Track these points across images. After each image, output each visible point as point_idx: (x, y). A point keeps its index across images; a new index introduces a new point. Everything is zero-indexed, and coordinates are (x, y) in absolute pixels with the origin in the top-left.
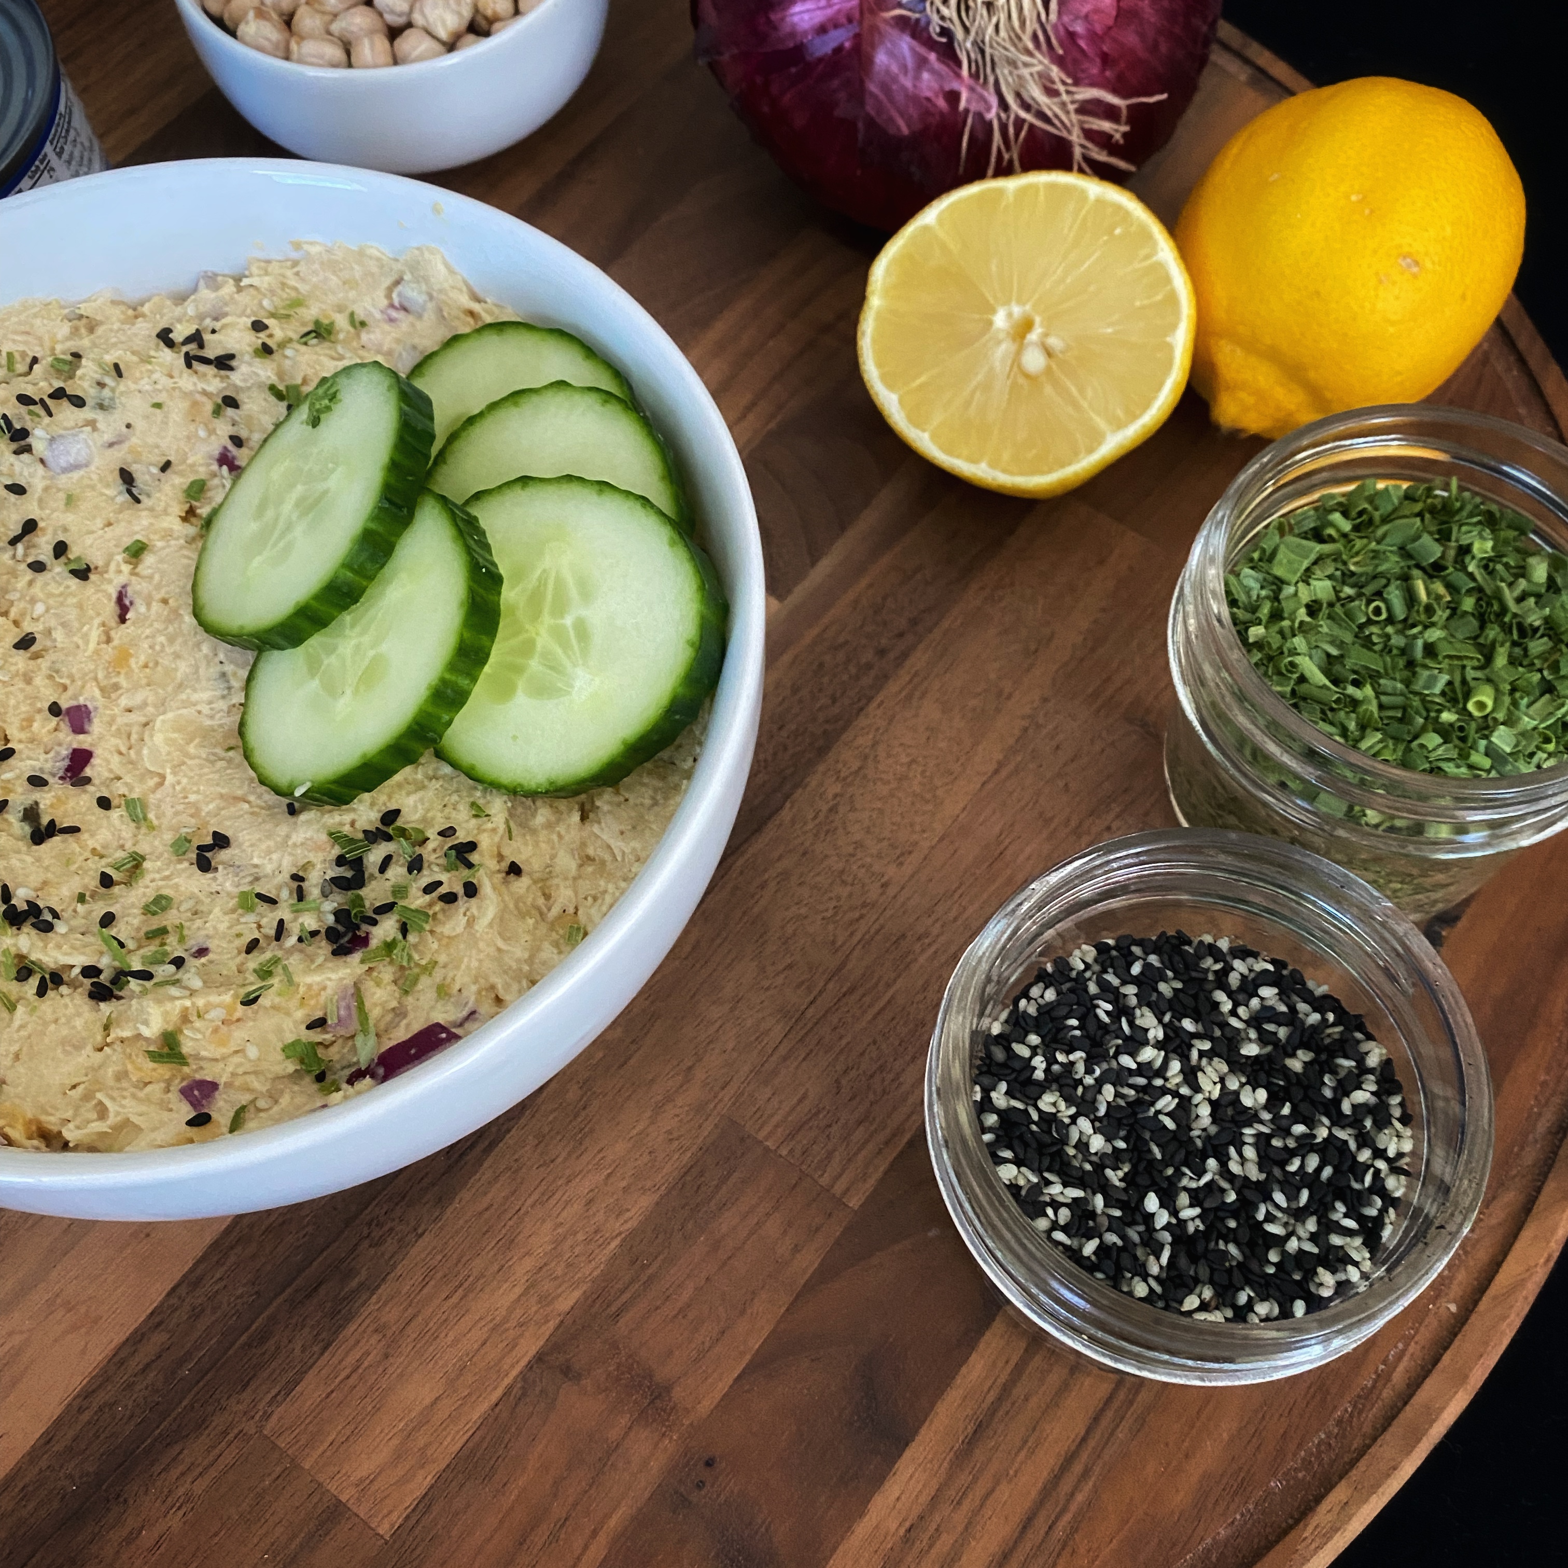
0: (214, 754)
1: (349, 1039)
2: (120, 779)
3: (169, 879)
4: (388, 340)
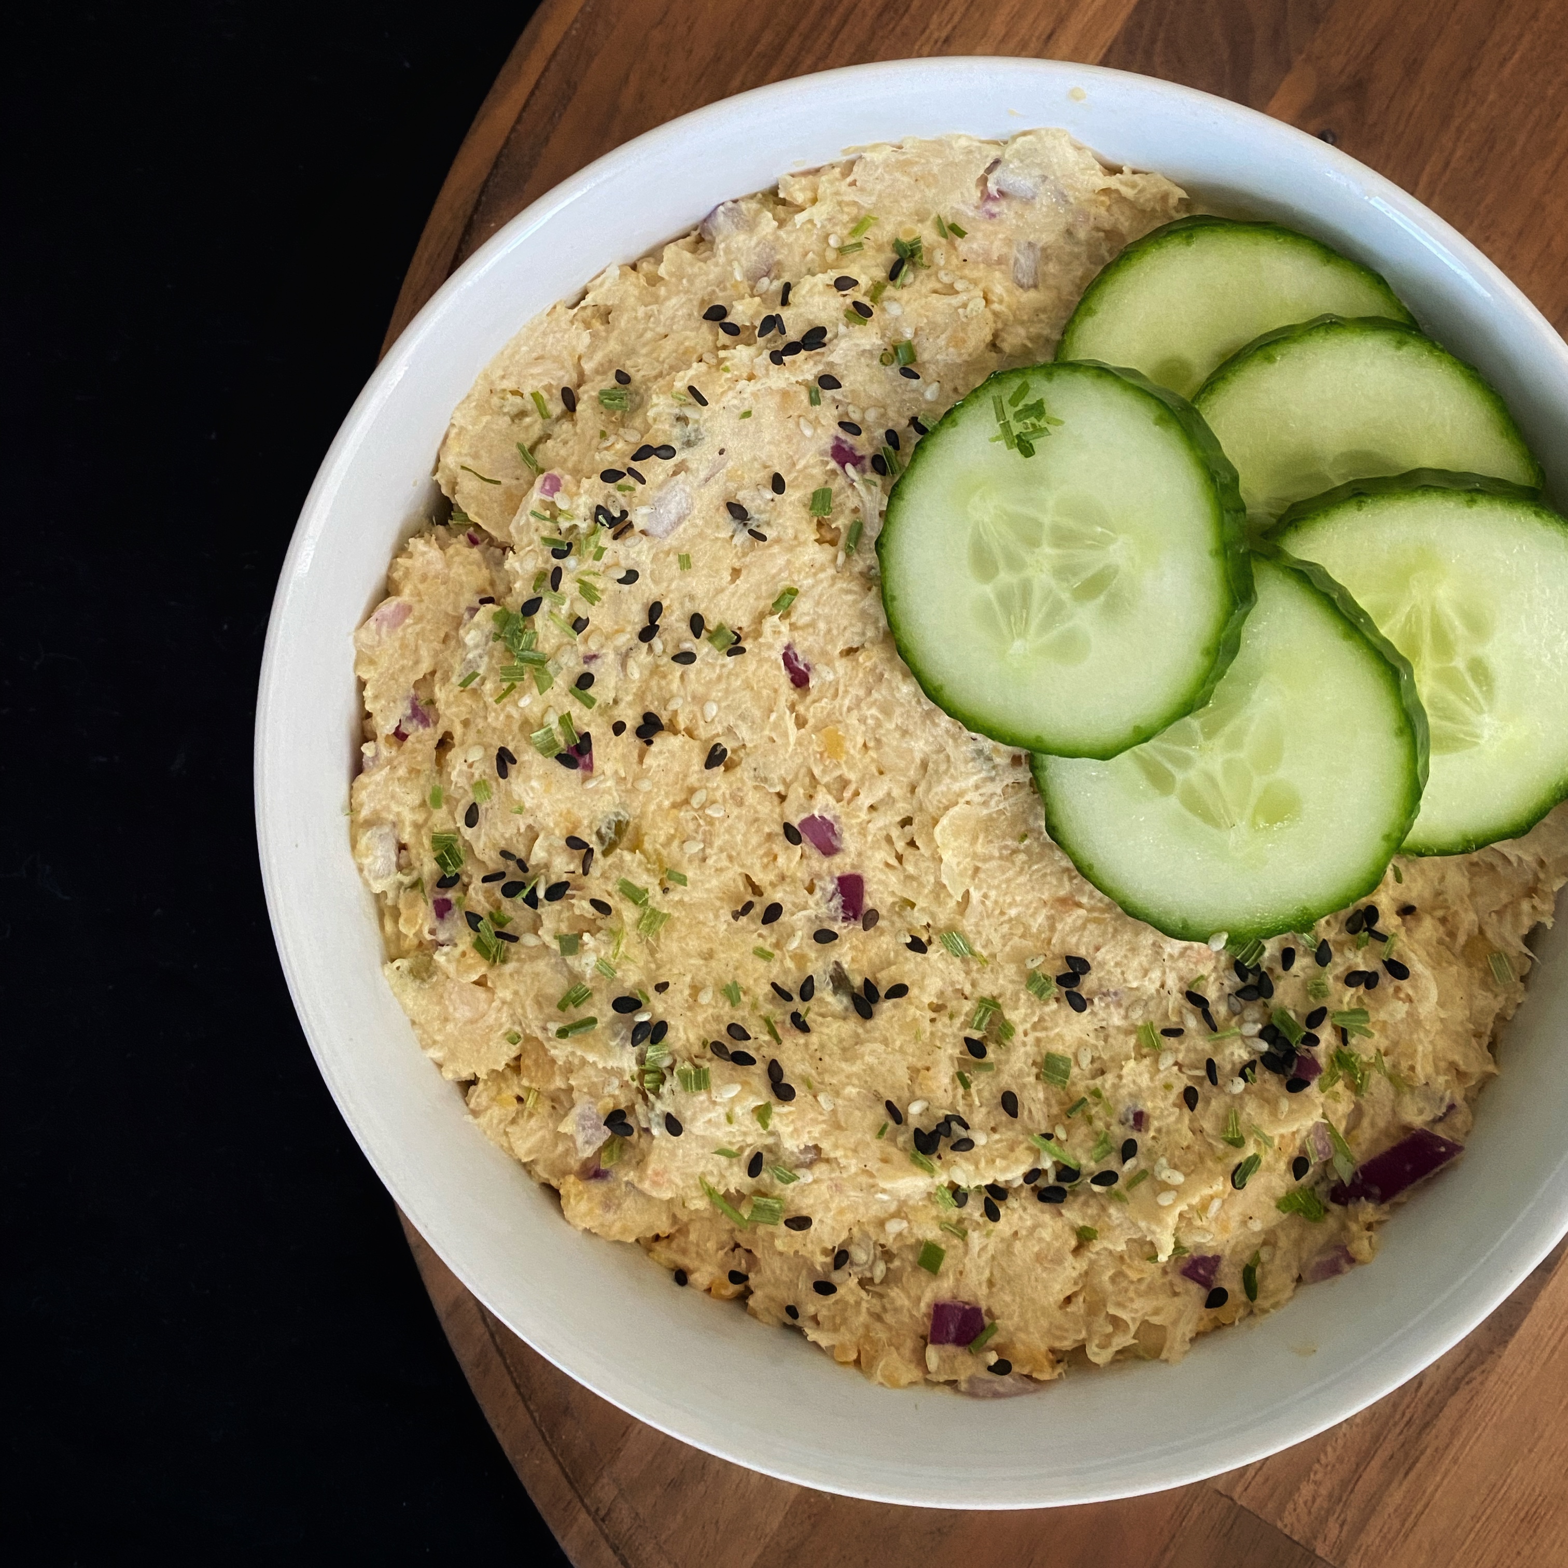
0: (1006, 848)
1: (1327, 1164)
2: (913, 905)
3: (1045, 1029)
4: (997, 243)
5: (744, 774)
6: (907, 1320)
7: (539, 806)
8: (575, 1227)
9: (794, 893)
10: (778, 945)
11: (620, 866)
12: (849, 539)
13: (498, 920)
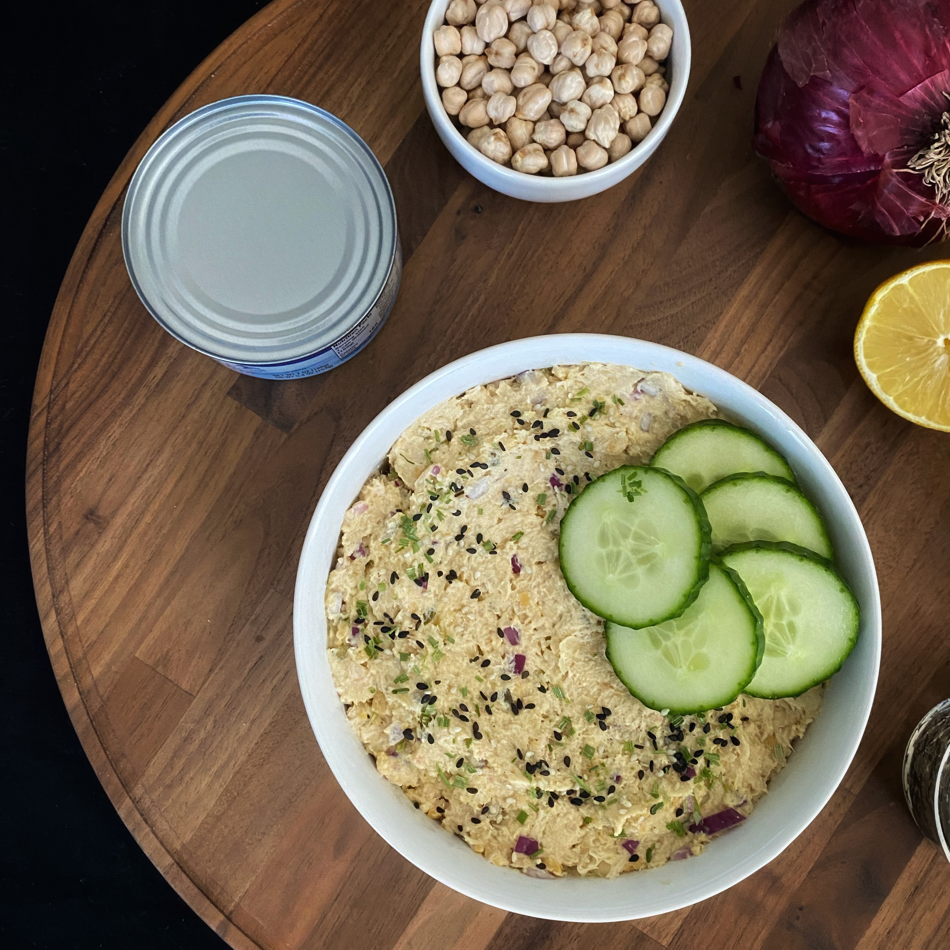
0: (587, 657)
1: (691, 814)
2: (544, 673)
3: (588, 734)
4: (635, 411)
5: (486, 603)
6: (506, 840)
7: (404, 598)
8: (380, 774)
9: (496, 657)
10: (485, 677)
11: (430, 630)
12: (550, 516)
13: (377, 640)
